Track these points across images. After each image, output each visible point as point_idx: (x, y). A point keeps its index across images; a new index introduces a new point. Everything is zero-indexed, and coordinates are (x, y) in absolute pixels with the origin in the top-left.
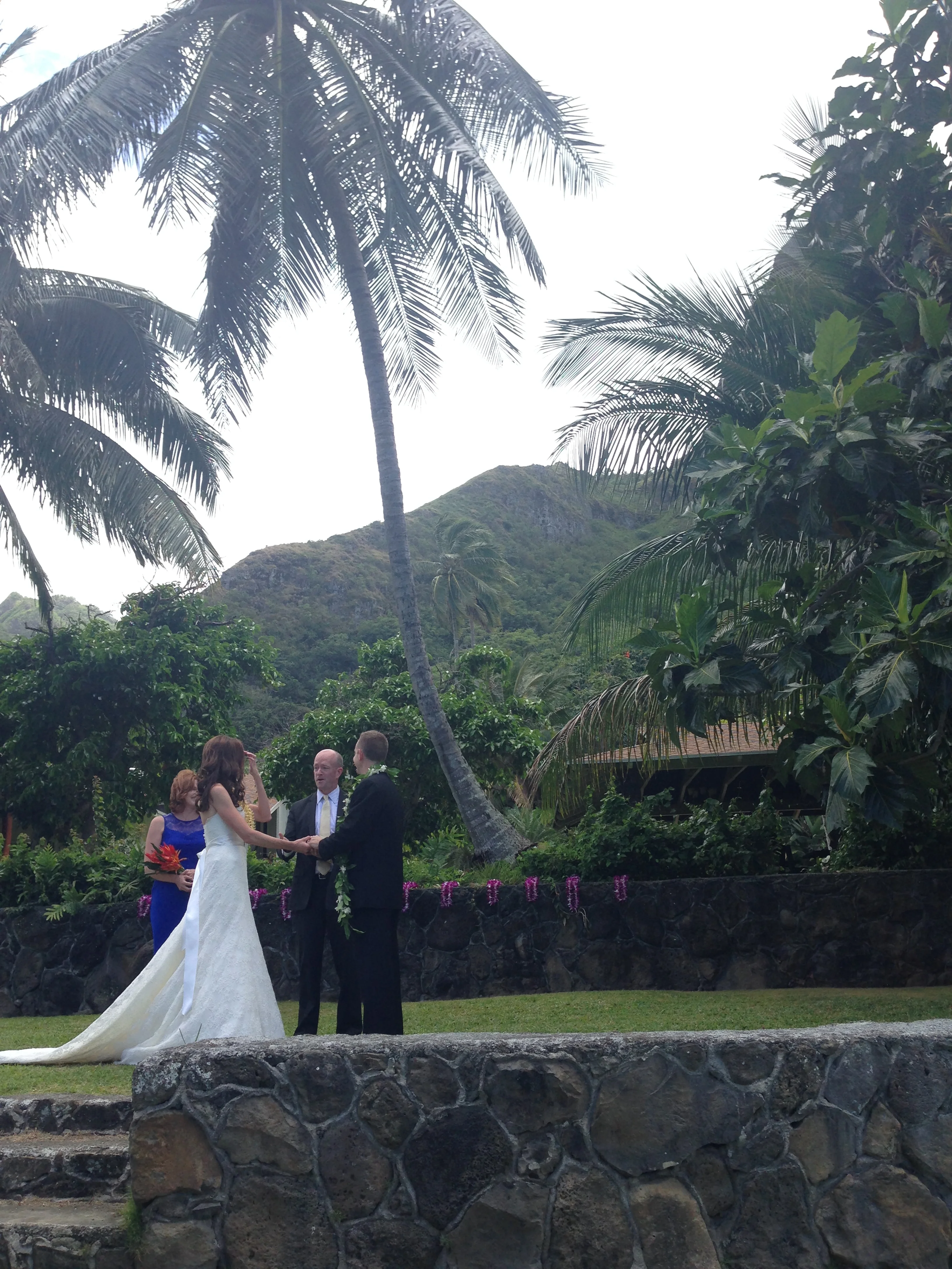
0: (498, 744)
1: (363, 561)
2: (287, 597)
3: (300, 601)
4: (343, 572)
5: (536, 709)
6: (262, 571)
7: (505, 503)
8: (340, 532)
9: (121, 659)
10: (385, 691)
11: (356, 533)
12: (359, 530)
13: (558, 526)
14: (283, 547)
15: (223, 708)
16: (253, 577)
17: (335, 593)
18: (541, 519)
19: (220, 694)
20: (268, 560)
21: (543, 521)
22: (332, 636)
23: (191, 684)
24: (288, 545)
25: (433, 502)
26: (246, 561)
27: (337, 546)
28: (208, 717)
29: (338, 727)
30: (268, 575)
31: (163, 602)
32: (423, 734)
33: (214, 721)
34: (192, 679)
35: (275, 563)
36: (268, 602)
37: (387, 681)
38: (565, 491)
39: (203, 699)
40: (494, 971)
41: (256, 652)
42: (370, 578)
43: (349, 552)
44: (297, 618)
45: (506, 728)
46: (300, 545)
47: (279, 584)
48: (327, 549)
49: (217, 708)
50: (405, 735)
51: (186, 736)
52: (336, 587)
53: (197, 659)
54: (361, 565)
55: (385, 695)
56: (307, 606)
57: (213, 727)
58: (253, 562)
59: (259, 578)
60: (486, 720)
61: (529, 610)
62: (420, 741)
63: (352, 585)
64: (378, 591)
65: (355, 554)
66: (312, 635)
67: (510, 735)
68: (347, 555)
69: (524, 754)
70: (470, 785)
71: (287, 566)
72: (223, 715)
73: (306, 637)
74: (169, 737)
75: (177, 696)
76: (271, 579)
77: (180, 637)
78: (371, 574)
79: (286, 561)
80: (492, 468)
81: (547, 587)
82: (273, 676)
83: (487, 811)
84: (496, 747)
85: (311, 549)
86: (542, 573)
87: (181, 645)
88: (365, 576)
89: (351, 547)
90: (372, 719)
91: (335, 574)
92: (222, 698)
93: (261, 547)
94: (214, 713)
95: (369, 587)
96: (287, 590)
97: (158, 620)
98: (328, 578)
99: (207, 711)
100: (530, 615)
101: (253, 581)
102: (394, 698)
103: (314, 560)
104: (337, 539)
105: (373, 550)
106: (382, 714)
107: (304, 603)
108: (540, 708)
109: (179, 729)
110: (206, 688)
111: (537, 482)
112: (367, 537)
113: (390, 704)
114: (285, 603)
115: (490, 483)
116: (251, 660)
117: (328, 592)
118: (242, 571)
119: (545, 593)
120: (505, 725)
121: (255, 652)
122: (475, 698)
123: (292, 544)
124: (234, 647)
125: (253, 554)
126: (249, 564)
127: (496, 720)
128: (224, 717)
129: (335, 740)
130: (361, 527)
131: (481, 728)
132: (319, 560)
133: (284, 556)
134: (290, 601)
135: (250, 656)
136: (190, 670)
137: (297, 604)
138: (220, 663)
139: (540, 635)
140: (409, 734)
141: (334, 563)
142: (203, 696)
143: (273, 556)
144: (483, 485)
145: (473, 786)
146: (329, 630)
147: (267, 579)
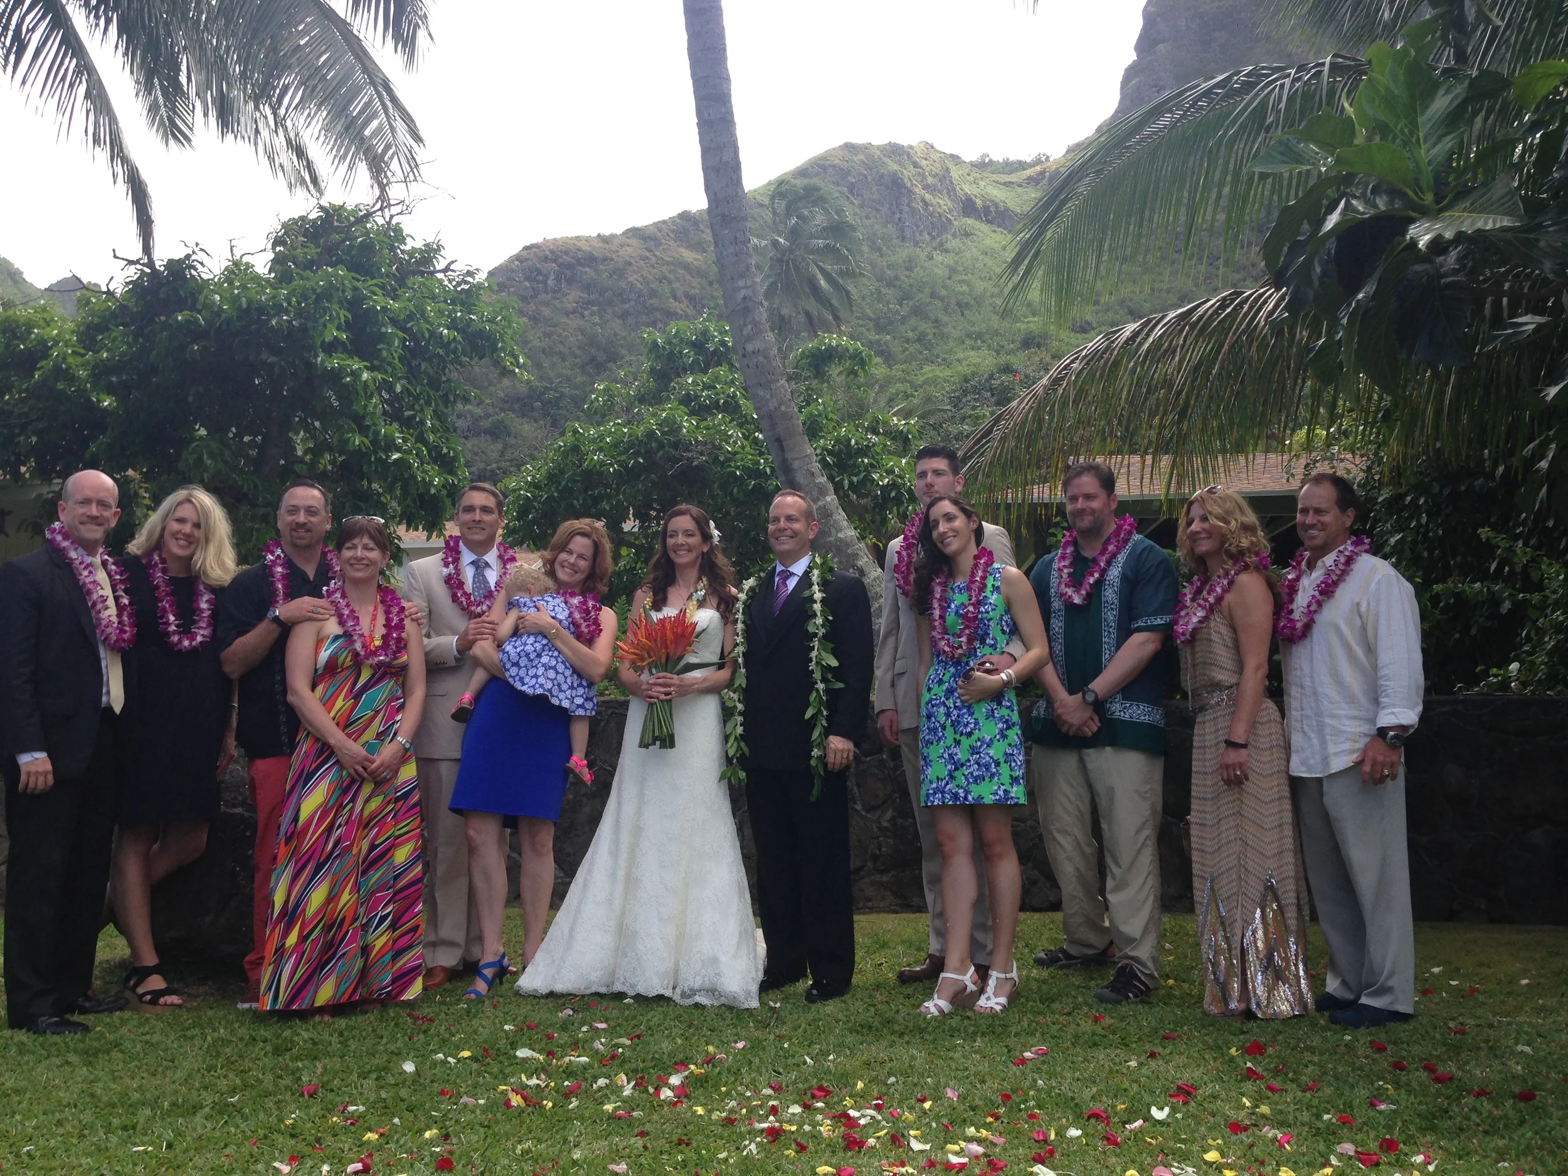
0: (855, 479)
1: (668, 263)
2: (570, 306)
3: (586, 313)
4: (642, 276)
5: (909, 432)
6: (539, 272)
7: (852, 194)
8: (638, 225)
9: (261, 309)
10: (688, 395)
11: (659, 226)
12: (664, 222)
13: (918, 227)
14: (565, 241)
15: (437, 405)
16: (527, 278)
17: (632, 303)
18: (897, 216)
19: (434, 384)
20: (546, 257)
21: (900, 219)
22: (627, 358)
23: (383, 360)
24: (571, 239)
25: (759, 189)
26: (518, 257)
27: (634, 242)
28: (414, 417)
29: (615, 445)
30: (547, 277)
31: (337, 230)
32: (742, 460)
33: (422, 422)
34: (384, 353)
35: (555, 261)
36: (546, 312)
37: (690, 381)
38: (930, 180)
39: (403, 386)
40: (875, 858)
41: (492, 321)
42: (676, 285)
43: (650, 250)
44: (582, 334)
45: (866, 456)
46: (588, 239)
47: (560, 289)
48: (622, 246)
49: (428, 403)
50: (716, 460)
51: (375, 442)
52: (633, 296)
53: (394, 322)
54: (664, 268)
55: (686, 400)
56: (597, 319)
57: (422, 433)
58: (527, 259)
59: (534, 280)
60: (838, 441)
61: (878, 334)
62: (738, 468)
63: (653, 294)
64: (686, 302)
65: (658, 254)
66: (601, 357)
67: (872, 465)
68: (648, 254)
69: (893, 494)
70: (831, 515)
71: (570, 266)
72: (437, 415)
73: (593, 359)
74: (347, 441)
75: (356, 374)
76: (550, 282)
77: (365, 286)
78: (678, 280)
79: (569, 259)
80: (837, 145)
81: (901, 305)
82: (518, 362)
83: (860, 563)
84: (851, 483)
85: (601, 244)
86: (894, 286)
87: (365, 298)
88: (670, 282)
89: (652, 243)
90: (663, 433)
91: (631, 279)
92: (437, 389)
93: (538, 240)
94: (422, 410)
95: (675, 298)
96: (570, 297)
97: (330, 255)
98: (623, 284)
99: (412, 408)
100: (878, 341)
101: (527, 284)
102: (700, 405)
103: (605, 259)
104: (634, 233)
105: (682, 250)
106: (680, 427)
107: (592, 315)
108: (914, 430)
109: (363, 430)
110: (411, 370)
111: (893, 166)
112: (673, 231)
113: (692, 413)
114: (567, 314)
115: (834, 166)
116: (481, 333)
117: (623, 302)
118: (512, 271)
119: (898, 312)
120: (864, 451)
121: (489, 321)
122: (821, 408)
123: (577, 238)
124: (456, 312)
125: (526, 248)
126: (521, 262)
127: (853, 442)
128: (439, 419)
129: (611, 465)
130: (666, 218)
131: (830, 453)
132: (612, 260)
133: (566, 253)
134: (574, 312)
135: (480, 326)
136: (383, 338)
137: (583, 316)
138: (432, 334)
139: (890, 367)
140: (722, 459)
141: (630, 264)
142: (404, 382)
143: (552, 252)
144: (824, 168)
145: (836, 517)
146: (624, 352)
147: (545, 283)
